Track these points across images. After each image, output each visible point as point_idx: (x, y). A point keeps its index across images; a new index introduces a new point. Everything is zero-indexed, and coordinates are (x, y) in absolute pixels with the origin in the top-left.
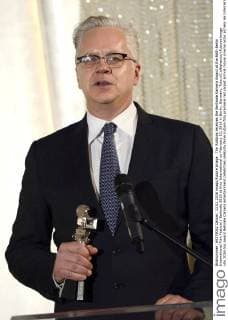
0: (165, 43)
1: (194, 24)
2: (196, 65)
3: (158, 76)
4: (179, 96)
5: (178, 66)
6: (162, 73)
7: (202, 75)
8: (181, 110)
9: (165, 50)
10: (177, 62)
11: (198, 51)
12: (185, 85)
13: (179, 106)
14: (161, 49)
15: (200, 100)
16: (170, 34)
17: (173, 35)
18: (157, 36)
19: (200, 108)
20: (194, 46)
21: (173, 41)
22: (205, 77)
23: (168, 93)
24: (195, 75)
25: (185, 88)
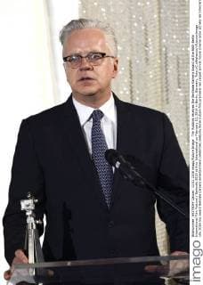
0: (150, 34)
1: (175, 18)
2: (176, 53)
3: (144, 62)
4: (161, 79)
5: (160, 54)
6: (147, 60)
7: (181, 62)
8: (162, 91)
9: (150, 40)
10: (160, 50)
11: (178, 41)
12: (166, 70)
13: (162, 88)
14: (147, 39)
15: (179, 83)
16: (154, 27)
17: (158, 27)
18: (143, 28)
19: (179, 90)
20: (175, 37)
21: (158, 32)
22: (183, 63)
23: (151, 76)
24: (175, 61)
25: (167, 73)
